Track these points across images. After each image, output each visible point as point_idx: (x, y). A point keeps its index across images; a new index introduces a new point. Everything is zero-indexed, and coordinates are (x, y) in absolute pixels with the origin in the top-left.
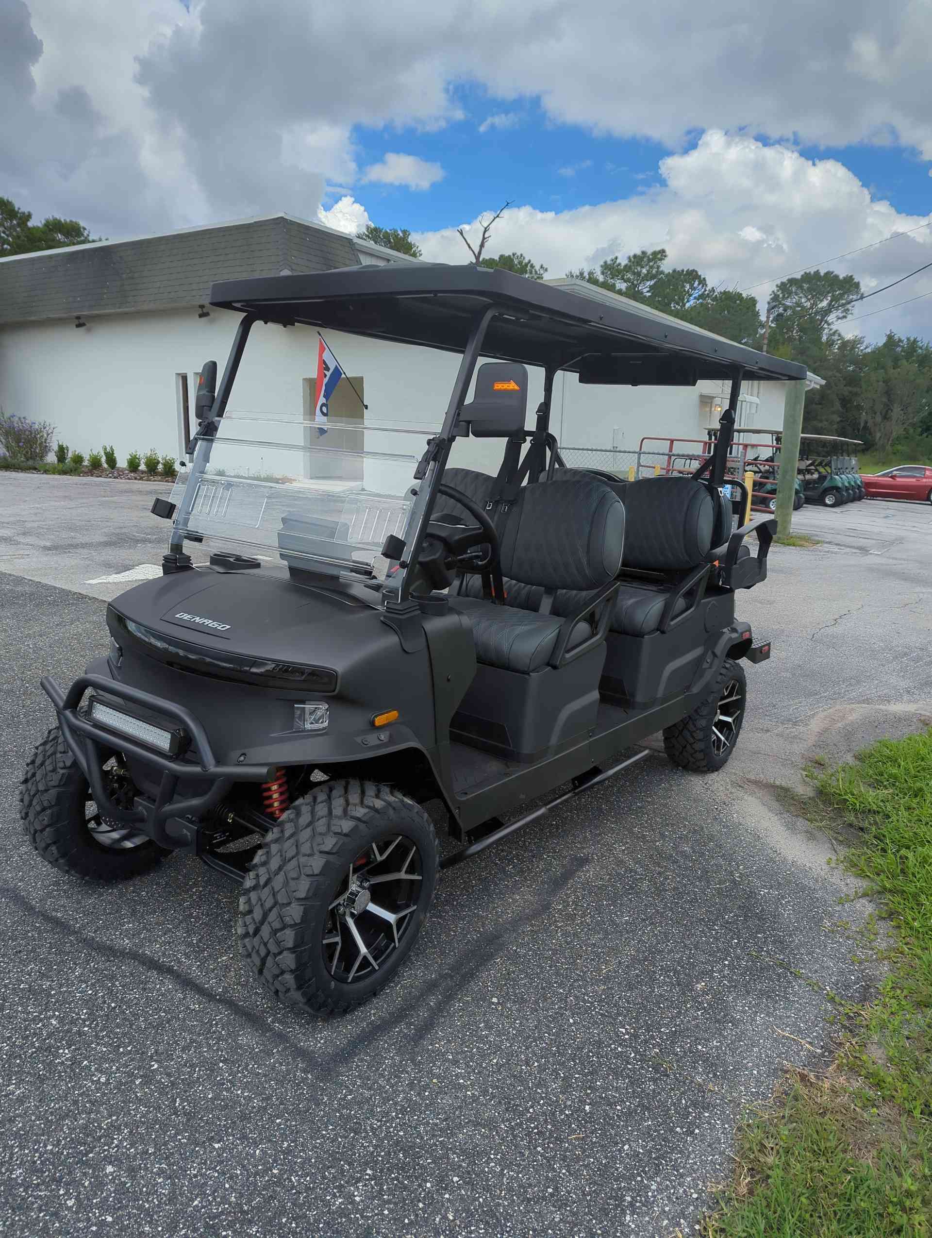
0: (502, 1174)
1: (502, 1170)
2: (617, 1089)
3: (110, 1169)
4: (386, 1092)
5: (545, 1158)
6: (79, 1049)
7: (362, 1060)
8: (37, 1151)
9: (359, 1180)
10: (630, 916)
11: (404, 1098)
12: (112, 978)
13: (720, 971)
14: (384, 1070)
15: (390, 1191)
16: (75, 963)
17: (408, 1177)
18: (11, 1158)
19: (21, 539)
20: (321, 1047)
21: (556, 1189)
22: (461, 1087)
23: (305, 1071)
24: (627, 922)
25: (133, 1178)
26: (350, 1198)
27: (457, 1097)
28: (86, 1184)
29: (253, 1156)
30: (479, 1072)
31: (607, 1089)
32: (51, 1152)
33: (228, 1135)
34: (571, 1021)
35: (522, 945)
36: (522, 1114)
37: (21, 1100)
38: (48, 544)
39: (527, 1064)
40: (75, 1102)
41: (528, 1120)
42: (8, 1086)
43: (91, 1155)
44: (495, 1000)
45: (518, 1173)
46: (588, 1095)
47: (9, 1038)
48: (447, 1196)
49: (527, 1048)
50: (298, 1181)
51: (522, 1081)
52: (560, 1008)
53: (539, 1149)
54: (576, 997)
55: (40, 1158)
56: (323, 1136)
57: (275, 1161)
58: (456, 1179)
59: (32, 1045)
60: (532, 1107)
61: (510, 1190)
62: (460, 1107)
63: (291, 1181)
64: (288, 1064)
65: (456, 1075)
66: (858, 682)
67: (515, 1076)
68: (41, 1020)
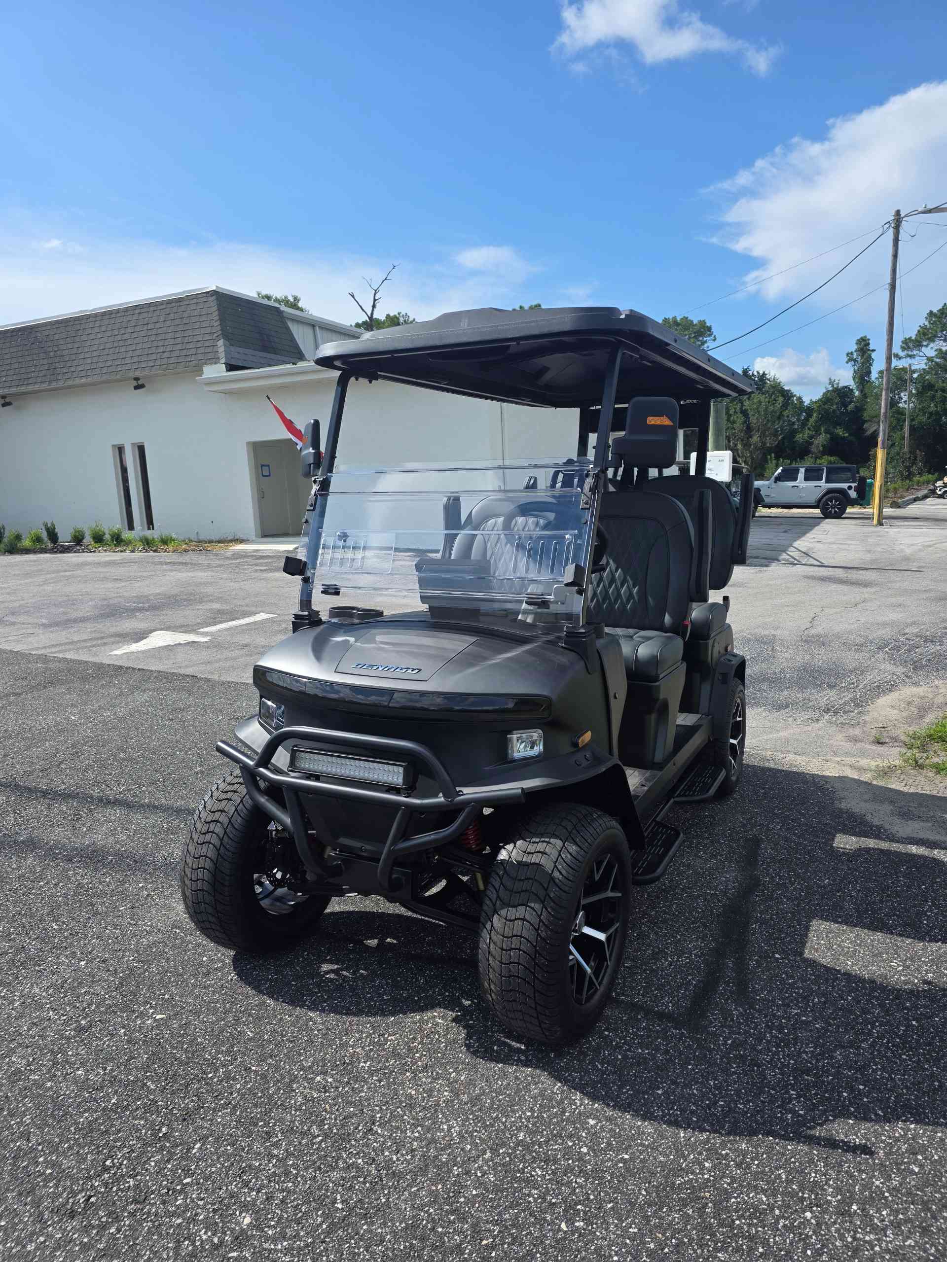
0: (893, 1080)
1: (890, 1076)
2: (925, 1007)
3: (592, 1122)
4: (754, 1034)
5: (914, 1062)
6: (480, 1038)
7: (713, 1014)
8: (520, 1117)
9: (790, 1100)
10: (828, 878)
11: (772, 1036)
12: (455, 980)
13: (931, 911)
14: (737, 1018)
15: (821, 1103)
16: (412, 973)
17: (826, 1091)
18: (505, 1126)
19: (11, 619)
20: (674, 1010)
21: (939, 1082)
22: (806, 1023)
23: (676, 1028)
24: (830, 884)
25: (616, 1125)
26: (794, 1112)
27: (811, 1031)
28: (584, 1134)
29: (694, 1095)
30: (812, 1011)
31: (918, 1009)
32: (532, 1116)
33: (662, 1083)
34: (849, 963)
35: (761, 912)
36: (870, 1034)
37: (471, 1083)
38: (44, 621)
39: (843, 999)
40: (517, 1078)
41: (878, 1037)
42: (450, 1074)
43: (567, 1114)
44: (777, 956)
45: (904, 1075)
46: (907, 1014)
47: (414, 1038)
48: (865, 1100)
49: (833, 987)
50: (745, 1107)
51: (851, 1012)
52: (832, 955)
53: (904, 1057)
54: (839, 945)
55: (529, 1122)
56: (735, 1073)
57: (715, 1096)
58: (861, 1087)
59: (438, 1041)
60: (873, 1028)
61: (907, 1087)
62: (819, 1037)
63: (740, 1108)
64: (659, 1025)
65: (796, 1014)
66: (863, 672)
67: (841, 1009)
68: (427, 1022)
